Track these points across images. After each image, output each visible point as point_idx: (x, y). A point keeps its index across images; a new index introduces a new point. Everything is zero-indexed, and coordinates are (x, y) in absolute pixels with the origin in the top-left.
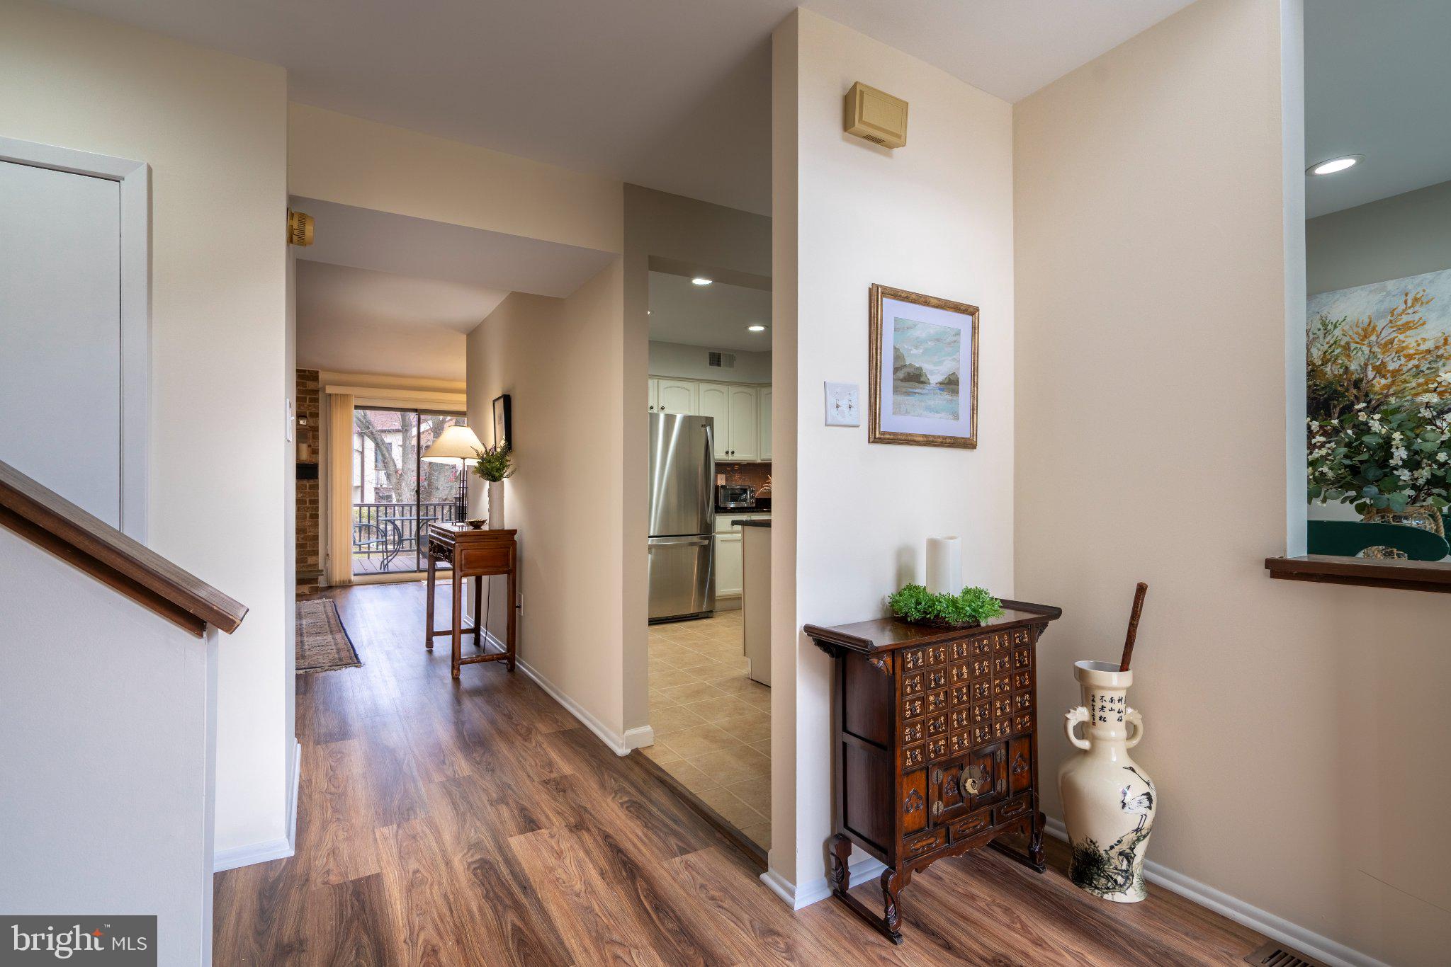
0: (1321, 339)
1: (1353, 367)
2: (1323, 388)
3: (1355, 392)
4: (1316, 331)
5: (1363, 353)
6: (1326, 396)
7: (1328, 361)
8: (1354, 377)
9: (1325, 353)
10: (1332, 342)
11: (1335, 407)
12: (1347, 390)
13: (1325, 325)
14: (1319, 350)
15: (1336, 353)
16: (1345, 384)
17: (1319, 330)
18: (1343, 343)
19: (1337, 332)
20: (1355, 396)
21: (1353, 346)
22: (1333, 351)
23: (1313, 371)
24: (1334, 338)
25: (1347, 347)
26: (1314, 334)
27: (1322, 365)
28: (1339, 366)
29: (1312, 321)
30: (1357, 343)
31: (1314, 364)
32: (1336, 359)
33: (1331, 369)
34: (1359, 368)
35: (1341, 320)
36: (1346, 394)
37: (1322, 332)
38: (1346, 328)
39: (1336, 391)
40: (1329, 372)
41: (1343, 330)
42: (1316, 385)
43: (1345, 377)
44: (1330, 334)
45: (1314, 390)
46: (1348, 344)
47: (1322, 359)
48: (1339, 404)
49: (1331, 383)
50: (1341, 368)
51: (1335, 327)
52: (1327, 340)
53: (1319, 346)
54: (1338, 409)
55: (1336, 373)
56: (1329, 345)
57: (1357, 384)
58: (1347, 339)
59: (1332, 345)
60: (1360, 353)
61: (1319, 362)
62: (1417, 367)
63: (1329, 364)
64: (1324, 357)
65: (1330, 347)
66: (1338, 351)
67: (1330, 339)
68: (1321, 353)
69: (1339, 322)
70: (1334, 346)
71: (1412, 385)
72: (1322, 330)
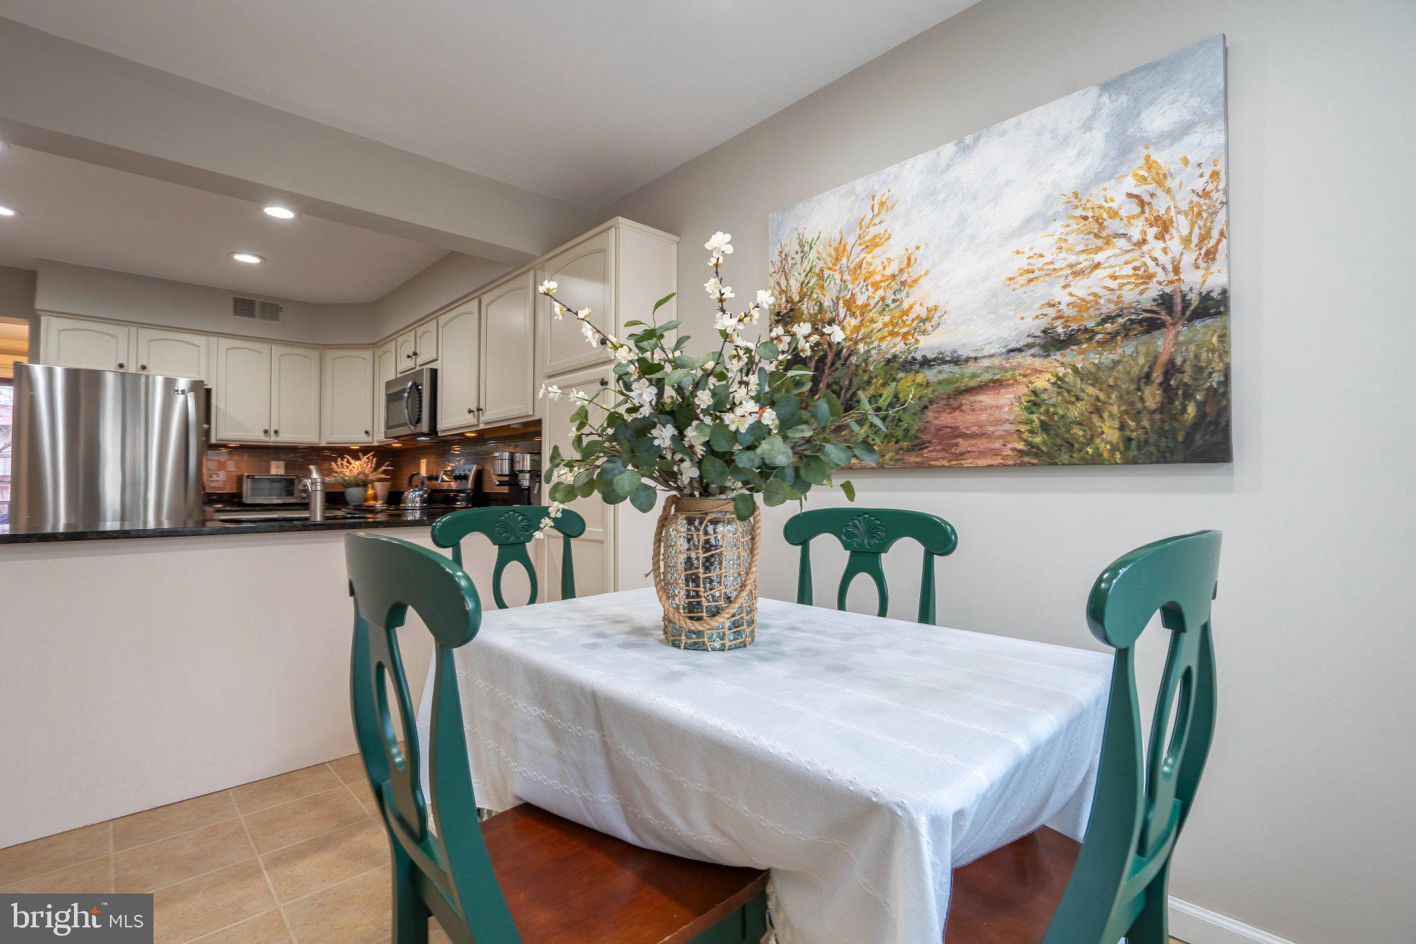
0: (799, 265)
1: (827, 303)
4: (794, 255)
5: (835, 283)
7: (805, 295)
8: (828, 316)
9: (802, 284)
10: (808, 269)
13: (802, 246)
14: (797, 281)
15: (811, 285)
17: (797, 253)
18: (817, 270)
19: (813, 255)
20: (829, 345)
21: (827, 273)
22: (809, 282)
23: (792, 310)
24: (810, 264)
25: (821, 277)
26: (793, 258)
27: (800, 301)
28: (814, 303)
29: (790, 242)
30: (830, 269)
31: (792, 302)
32: (810, 295)
33: (807, 308)
34: (831, 303)
35: (816, 238)
37: (800, 254)
38: (820, 248)
40: (806, 312)
41: (818, 252)
43: (819, 317)
44: (806, 258)
46: (822, 270)
47: (800, 293)
48: (814, 356)
50: (816, 304)
51: (811, 248)
52: (803, 267)
53: (797, 274)
54: (814, 363)
55: (812, 311)
56: (805, 274)
58: (820, 264)
59: (808, 273)
60: (833, 282)
61: (796, 298)
62: (883, 299)
63: (806, 300)
64: (801, 290)
65: (806, 276)
66: (813, 281)
67: (806, 265)
68: (799, 285)
69: (814, 241)
70: (809, 275)
71: (879, 325)
72: (799, 253)
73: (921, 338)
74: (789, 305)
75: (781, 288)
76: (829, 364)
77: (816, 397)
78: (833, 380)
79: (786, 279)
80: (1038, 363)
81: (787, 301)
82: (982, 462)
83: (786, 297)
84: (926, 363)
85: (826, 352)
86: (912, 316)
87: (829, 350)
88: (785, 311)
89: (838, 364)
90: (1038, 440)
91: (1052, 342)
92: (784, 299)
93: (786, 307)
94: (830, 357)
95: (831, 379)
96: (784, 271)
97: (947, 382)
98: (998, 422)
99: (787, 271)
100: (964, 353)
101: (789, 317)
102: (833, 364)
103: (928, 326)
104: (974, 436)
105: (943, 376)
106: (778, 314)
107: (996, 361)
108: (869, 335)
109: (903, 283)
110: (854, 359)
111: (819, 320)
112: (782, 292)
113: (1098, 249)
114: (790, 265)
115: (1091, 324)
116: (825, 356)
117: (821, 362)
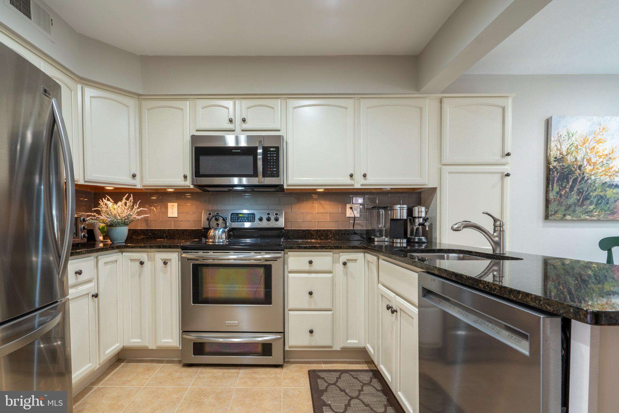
0: (567, 141)
1: (579, 158)
2: (566, 168)
3: (579, 171)
4: (565, 136)
6: (567, 172)
7: (569, 153)
8: (579, 164)
9: (568, 149)
11: (571, 178)
12: (576, 170)
13: (569, 134)
14: (566, 147)
16: (575, 167)
17: (566, 136)
18: (575, 145)
19: (573, 139)
20: (579, 174)
21: (579, 147)
22: (571, 149)
23: (562, 158)
24: (572, 142)
25: (577, 148)
26: (564, 138)
27: (566, 155)
29: (563, 130)
30: (581, 146)
31: (563, 154)
32: (572, 154)
33: (570, 158)
34: (581, 159)
35: (575, 132)
36: (575, 172)
38: (577, 137)
39: (571, 170)
40: (569, 160)
41: (576, 138)
42: (563, 166)
43: (575, 163)
44: (570, 139)
45: (562, 168)
46: (577, 146)
47: (567, 152)
48: (572, 177)
49: (569, 165)
50: (574, 158)
51: (573, 136)
53: (566, 144)
54: (572, 180)
55: (572, 160)
56: (570, 145)
57: (580, 167)
58: (577, 143)
59: (571, 145)
60: (582, 151)
61: (565, 154)
62: (602, 162)
63: (569, 155)
64: (567, 151)
65: (570, 146)
66: (573, 149)
67: (570, 142)
68: (566, 149)
69: (574, 134)
70: (572, 146)
71: (600, 171)
72: (567, 136)
73: (616, 178)
74: (561, 156)
75: (557, 148)
76: (579, 182)
77: (572, 193)
78: (580, 187)
79: (560, 145)
81: (560, 154)
83: (560, 152)
84: (617, 186)
85: (578, 177)
86: (612, 170)
87: (579, 176)
88: (559, 158)
89: (583, 182)
92: (559, 153)
93: (560, 156)
94: (579, 179)
95: (579, 187)
96: (559, 141)
99: (561, 142)
101: (561, 160)
102: (580, 181)
106: (556, 158)
108: (596, 174)
109: (610, 158)
110: (590, 181)
111: (575, 164)
112: (558, 149)
114: (562, 140)
116: (577, 178)
117: (575, 180)
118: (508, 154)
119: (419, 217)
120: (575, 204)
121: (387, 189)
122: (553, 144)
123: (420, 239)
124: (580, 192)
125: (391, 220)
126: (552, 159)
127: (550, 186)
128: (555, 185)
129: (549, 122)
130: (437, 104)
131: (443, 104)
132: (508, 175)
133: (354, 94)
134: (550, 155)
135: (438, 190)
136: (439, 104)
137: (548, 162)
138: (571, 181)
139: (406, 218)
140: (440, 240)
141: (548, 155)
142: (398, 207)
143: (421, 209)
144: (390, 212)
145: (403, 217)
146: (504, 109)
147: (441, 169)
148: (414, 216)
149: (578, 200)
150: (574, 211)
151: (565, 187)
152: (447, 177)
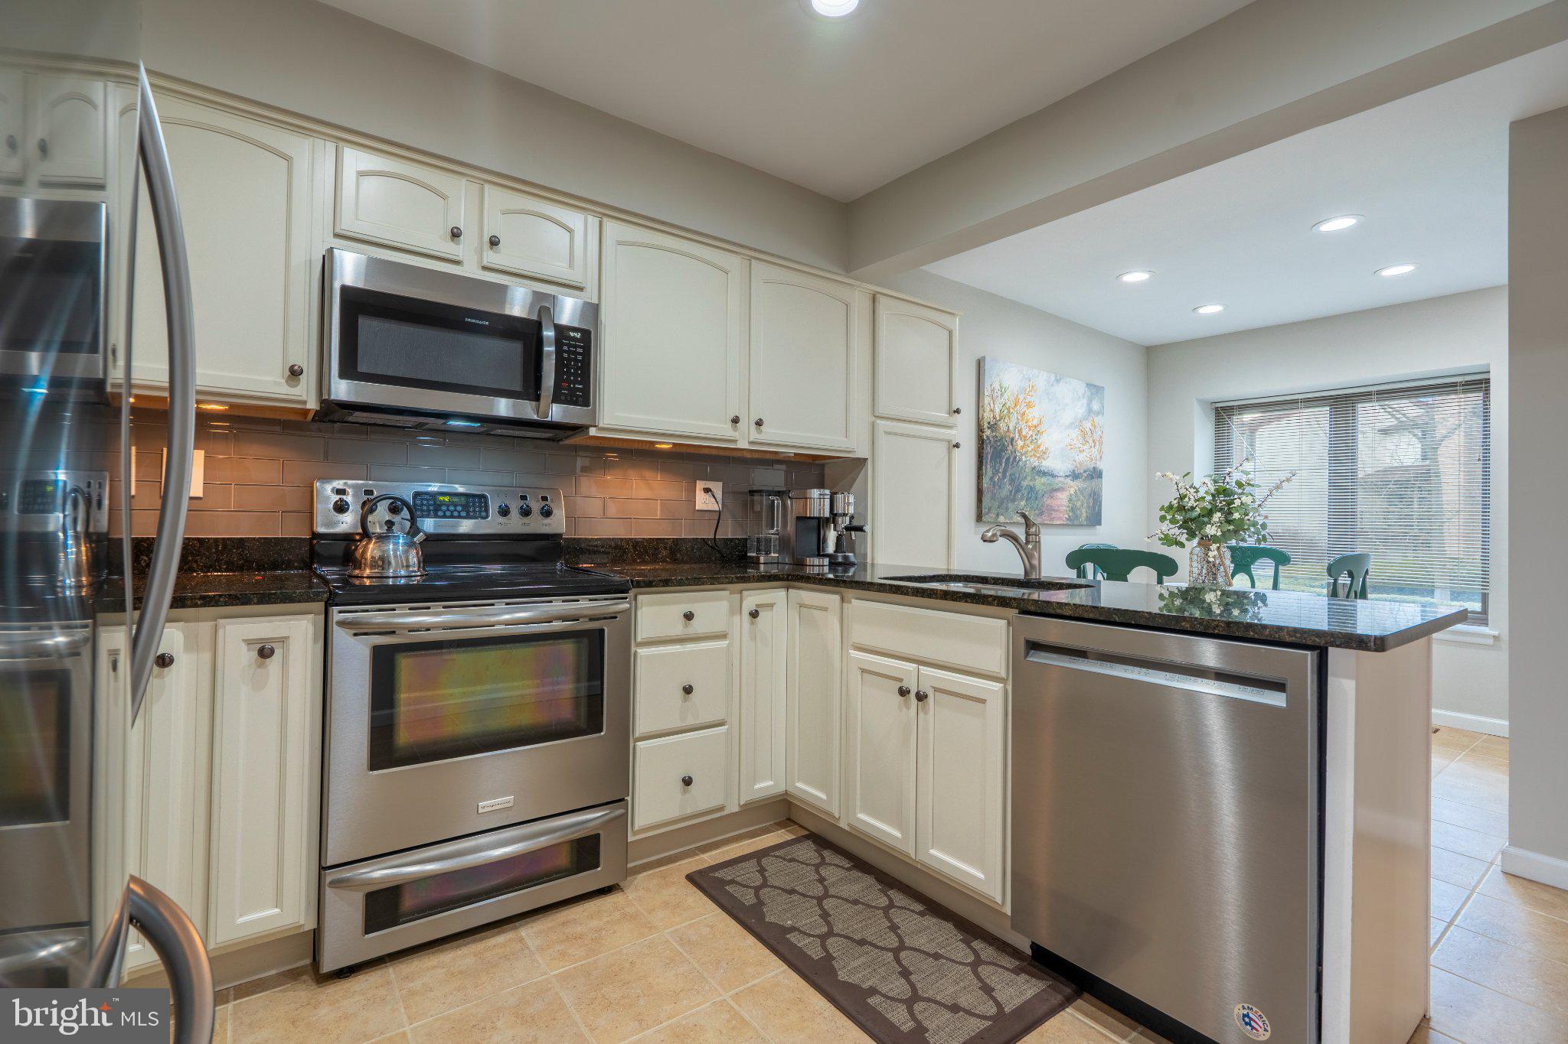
0: (999, 398)
1: (1011, 427)
3: (1011, 447)
4: (997, 390)
7: (1002, 418)
8: (1012, 435)
9: (1001, 410)
11: (1003, 457)
12: (1008, 445)
13: (1001, 388)
14: (998, 407)
16: (1008, 440)
17: (999, 390)
18: (1008, 406)
19: (1006, 396)
20: (1011, 451)
21: (1011, 410)
22: (1004, 411)
24: (1005, 400)
25: (1009, 410)
26: (996, 392)
27: (999, 420)
30: (1013, 408)
32: (1004, 419)
33: (1002, 426)
34: (1013, 429)
36: (1008, 448)
37: (999, 393)
38: (1009, 394)
39: (1004, 444)
40: (1002, 428)
42: (997, 437)
43: (1008, 434)
44: (1003, 396)
47: (999, 415)
48: (1005, 455)
49: (1002, 437)
50: (1006, 426)
51: (1005, 391)
53: (998, 403)
55: (1004, 429)
56: (1002, 405)
57: (1012, 441)
58: (1009, 403)
60: (1014, 417)
61: (998, 418)
62: (1032, 436)
63: (1002, 421)
66: (1006, 411)
67: (1003, 400)
68: (999, 410)
69: (1007, 388)
70: (1004, 406)
71: (1030, 449)
73: (1043, 461)
74: (994, 420)
75: (989, 407)
77: (1005, 480)
79: (993, 403)
80: (1071, 483)
81: (993, 417)
82: (1058, 523)
83: (993, 414)
84: (1045, 474)
86: (1040, 449)
87: (1011, 455)
88: (992, 423)
89: (1015, 464)
90: (1071, 514)
91: (1075, 476)
92: (991, 415)
94: (1011, 459)
95: (1011, 472)
96: (991, 397)
97: (1050, 485)
98: (1062, 506)
99: (994, 398)
100: (1055, 473)
101: (994, 427)
102: (1013, 463)
103: (1045, 456)
104: (1057, 511)
105: (1049, 482)
106: (989, 423)
107: (1062, 479)
108: (1026, 453)
109: (1038, 431)
110: (1021, 463)
111: (1007, 436)
112: (990, 410)
113: (1084, 445)
114: (995, 395)
115: (1082, 471)
116: (1009, 457)
117: (1008, 459)
118: (957, 411)
119: (845, 515)
120: (1007, 498)
121: (789, 455)
122: (987, 400)
123: (846, 558)
124: (1012, 481)
125: (798, 518)
126: (986, 425)
127: (984, 467)
128: (989, 466)
129: (981, 365)
130: (868, 303)
131: (877, 304)
132: (957, 446)
133: (742, 246)
134: (983, 418)
135: (869, 462)
136: (871, 302)
137: (980, 430)
138: (1004, 460)
139: (828, 516)
140: (873, 559)
141: (980, 417)
142: (815, 493)
143: (848, 500)
144: (789, 502)
145: (824, 513)
146: (950, 333)
147: (873, 425)
148: (835, 512)
149: (1011, 492)
150: (1007, 509)
151: (998, 471)
152: (883, 441)
